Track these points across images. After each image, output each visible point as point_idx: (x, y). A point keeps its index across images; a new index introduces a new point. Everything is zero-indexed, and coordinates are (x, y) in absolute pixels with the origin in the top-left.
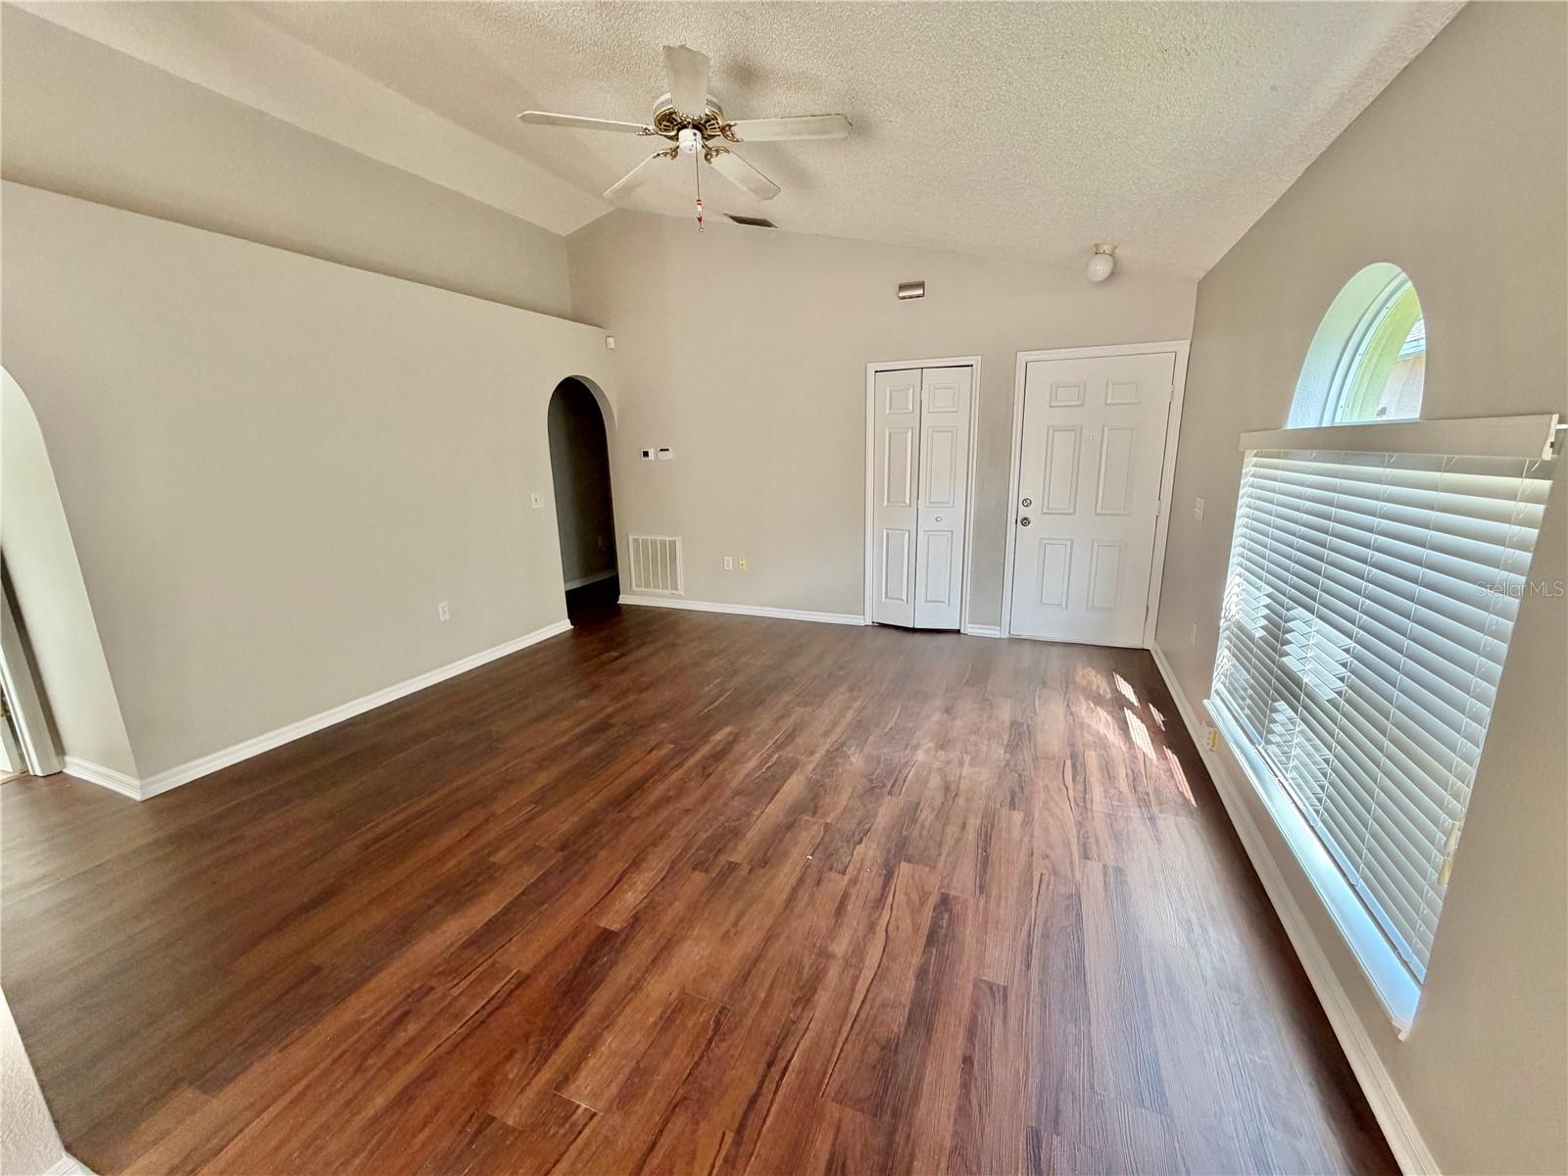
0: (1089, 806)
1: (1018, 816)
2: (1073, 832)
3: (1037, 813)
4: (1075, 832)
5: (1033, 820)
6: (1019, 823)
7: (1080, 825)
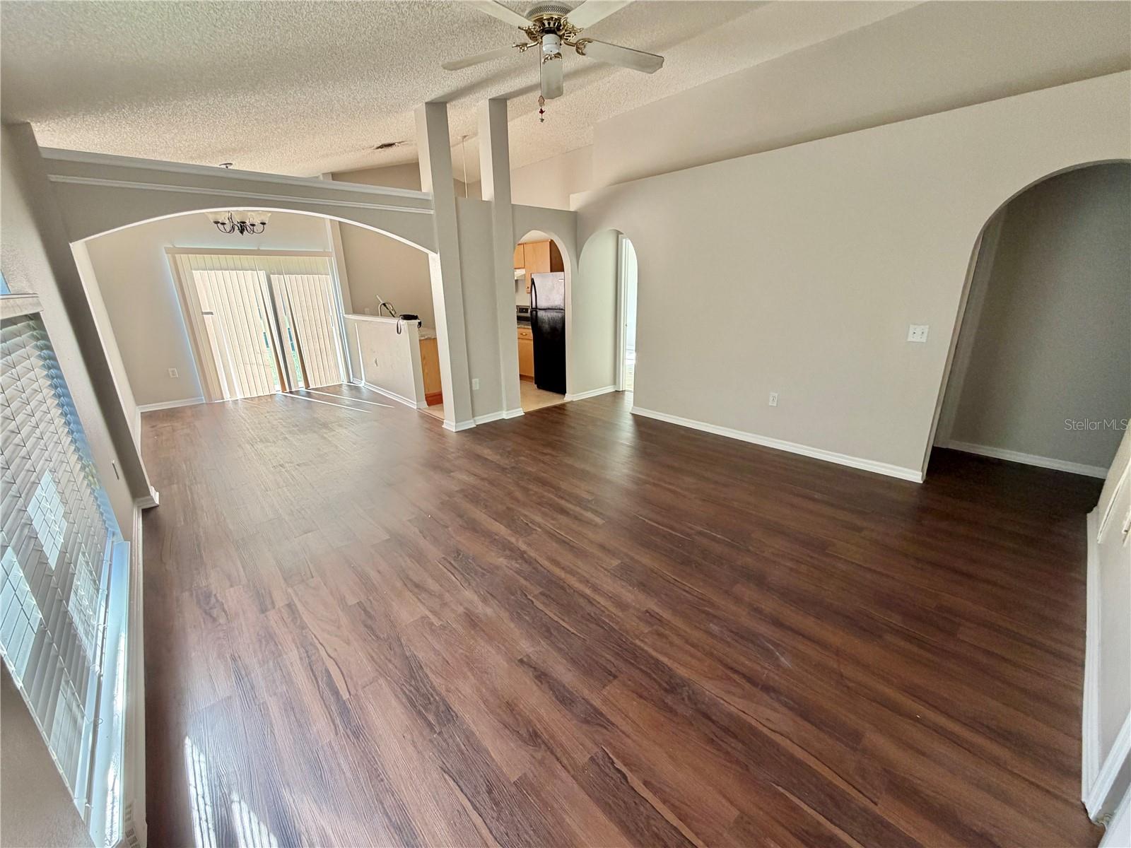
0: (302, 650)
1: (352, 601)
2: (306, 618)
3: (340, 612)
4: (304, 618)
5: (339, 606)
6: (347, 596)
7: (303, 627)
